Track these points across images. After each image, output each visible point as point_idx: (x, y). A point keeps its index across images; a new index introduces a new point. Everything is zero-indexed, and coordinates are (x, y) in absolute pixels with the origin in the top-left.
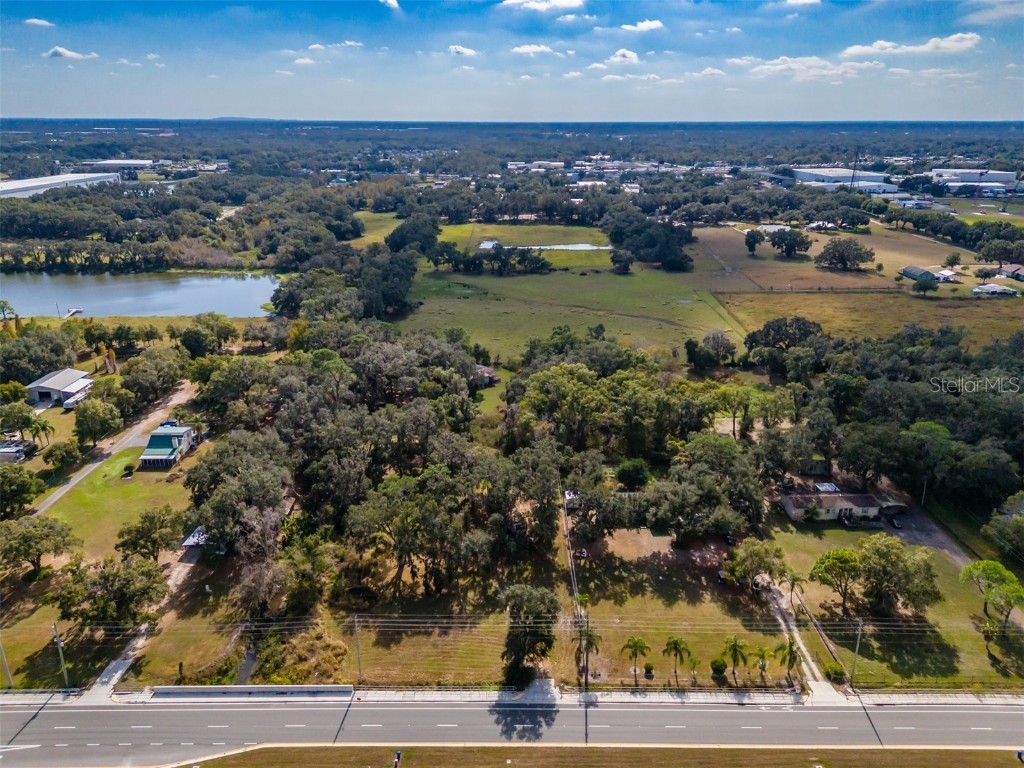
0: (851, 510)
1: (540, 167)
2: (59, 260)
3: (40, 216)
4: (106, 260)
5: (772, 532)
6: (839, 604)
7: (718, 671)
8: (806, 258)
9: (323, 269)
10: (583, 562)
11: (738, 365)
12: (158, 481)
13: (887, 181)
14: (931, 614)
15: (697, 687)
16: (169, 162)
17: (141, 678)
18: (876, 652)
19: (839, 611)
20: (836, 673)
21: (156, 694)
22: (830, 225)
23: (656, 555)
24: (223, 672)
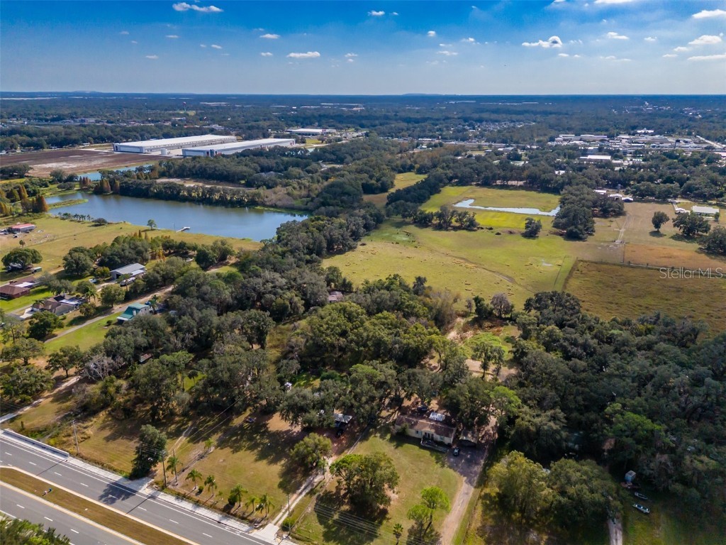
0: (433, 435)
3: (217, 169)
4: (229, 198)
5: (373, 436)
7: (231, 501)
10: (246, 424)
15: (212, 507)
16: (334, 131)
17: (9, 424)
18: (330, 521)
19: (343, 492)
20: (290, 525)
21: (4, 433)
24: (40, 432)
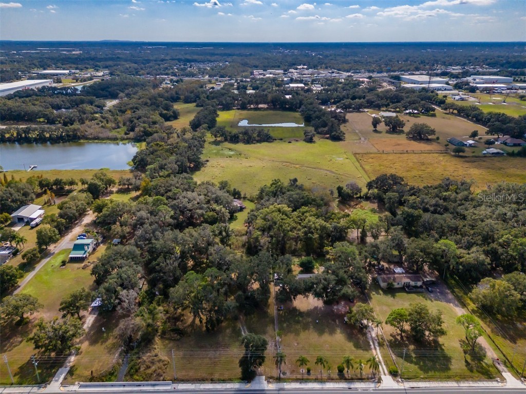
0: (409, 283)
1: (270, 74)
2: (23, 135)
3: (13, 110)
4: (48, 135)
5: (372, 294)
6: (399, 334)
7: (341, 371)
8: (402, 132)
9: (158, 142)
10: (281, 312)
11: (363, 198)
12: (78, 268)
13: (447, 83)
14: (441, 340)
15: (330, 379)
16: (78, 71)
17: (73, 377)
18: (414, 359)
19: (399, 338)
20: (394, 372)
21: (81, 386)
22: (416, 112)
23: (316, 308)
24: (111, 374)
